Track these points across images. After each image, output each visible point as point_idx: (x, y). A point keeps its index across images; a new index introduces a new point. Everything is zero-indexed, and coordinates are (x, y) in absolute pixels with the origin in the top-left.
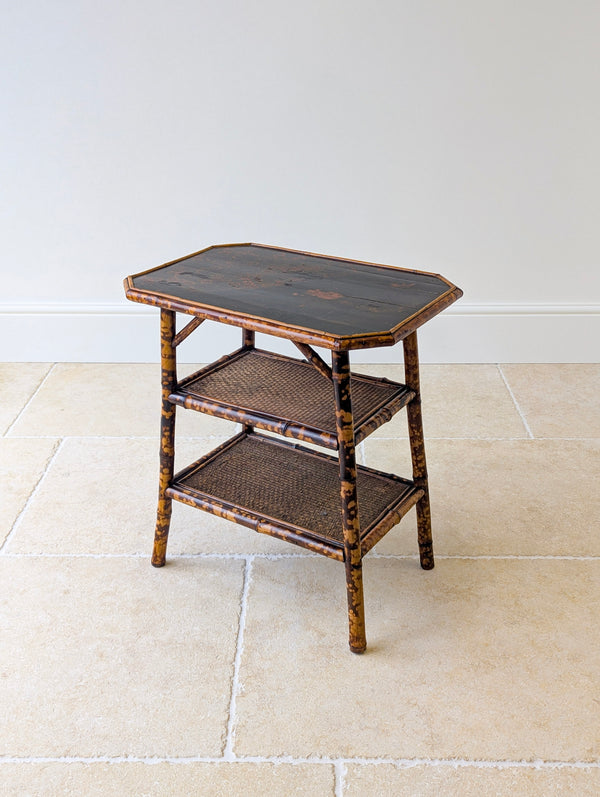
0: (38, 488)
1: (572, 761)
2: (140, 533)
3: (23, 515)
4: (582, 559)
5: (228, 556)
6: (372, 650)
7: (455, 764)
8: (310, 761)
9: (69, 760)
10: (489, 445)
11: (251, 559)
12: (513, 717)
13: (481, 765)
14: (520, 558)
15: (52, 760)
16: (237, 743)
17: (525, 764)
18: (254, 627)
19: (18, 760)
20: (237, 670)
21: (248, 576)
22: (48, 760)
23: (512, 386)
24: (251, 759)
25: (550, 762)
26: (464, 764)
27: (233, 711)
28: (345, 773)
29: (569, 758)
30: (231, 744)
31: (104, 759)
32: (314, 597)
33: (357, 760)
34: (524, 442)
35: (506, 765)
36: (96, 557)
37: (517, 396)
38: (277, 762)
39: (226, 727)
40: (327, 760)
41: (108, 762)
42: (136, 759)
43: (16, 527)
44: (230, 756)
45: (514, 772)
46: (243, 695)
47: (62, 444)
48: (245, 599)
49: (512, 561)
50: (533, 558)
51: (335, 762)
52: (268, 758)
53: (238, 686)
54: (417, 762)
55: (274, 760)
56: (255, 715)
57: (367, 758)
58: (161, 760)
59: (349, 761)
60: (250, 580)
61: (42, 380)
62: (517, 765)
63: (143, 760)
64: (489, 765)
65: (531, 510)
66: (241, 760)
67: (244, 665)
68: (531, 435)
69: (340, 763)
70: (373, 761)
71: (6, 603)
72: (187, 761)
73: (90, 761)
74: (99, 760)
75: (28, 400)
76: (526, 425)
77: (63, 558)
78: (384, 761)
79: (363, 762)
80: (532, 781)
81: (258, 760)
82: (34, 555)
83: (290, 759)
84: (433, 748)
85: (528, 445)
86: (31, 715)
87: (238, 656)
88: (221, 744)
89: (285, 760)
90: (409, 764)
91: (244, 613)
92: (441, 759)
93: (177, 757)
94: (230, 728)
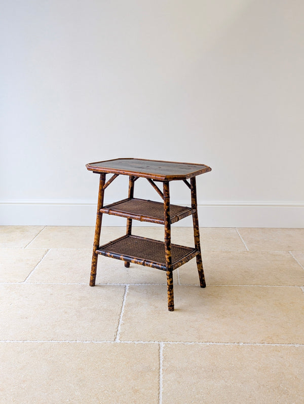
0: (39, 264)
1: (255, 343)
3: (33, 272)
4: (265, 286)
5: (119, 284)
6: (176, 310)
7: (208, 344)
8: (150, 342)
10: (230, 252)
11: (128, 285)
13: (218, 344)
14: (240, 286)
15: (46, 341)
16: (120, 337)
17: (236, 344)
18: (128, 305)
19: (32, 342)
20: (121, 317)
21: (127, 290)
23: (241, 235)
24: (126, 342)
25: (246, 343)
26: (211, 343)
27: (119, 328)
28: (164, 346)
30: (118, 337)
31: (67, 341)
32: (154, 297)
33: (169, 342)
35: (228, 344)
37: (243, 238)
38: (137, 342)
39: (116, 333)
40: (157, 342)
43: (30, 275)
44: (118, 341)
45: (231, 346)
46: (124, 324)
47: (49, 251)
48: (125, 297)
49: (236, 286)
50: (245, 286)
51: (160, 343)
52: (133, 341)
53: (121, 322)
54: (193, 343)
55: (135, 342)
56: (128, 330)
57: (173, 342)
58: (90, 342)
59: (165, 342)
61: (40, 231)
62: (233, 344)
64: (222, 344)
65: (246, 272)
66: (122, 342)
67: (124, 315)
68: (248, 249)
69: (162, 344)
70: (175, 343)
71: (26, 297)
74: (65, 342)
75: (35, 237)
76: (246, 246)
77: (50, 285)
78: (180, 343)
79: (171, 343)
80: (238, 348)
81: (129, 342)
83: (142, 342)
84: (199, 339)
85: (246, 253)
86: (38, 329)
87: (122, 313)
88: (114, 338)
89: (140, 342)
90: (189, 344)
91: (125, 301)
92: (202, 342)
93: (96, 341)
94: (118, 334)
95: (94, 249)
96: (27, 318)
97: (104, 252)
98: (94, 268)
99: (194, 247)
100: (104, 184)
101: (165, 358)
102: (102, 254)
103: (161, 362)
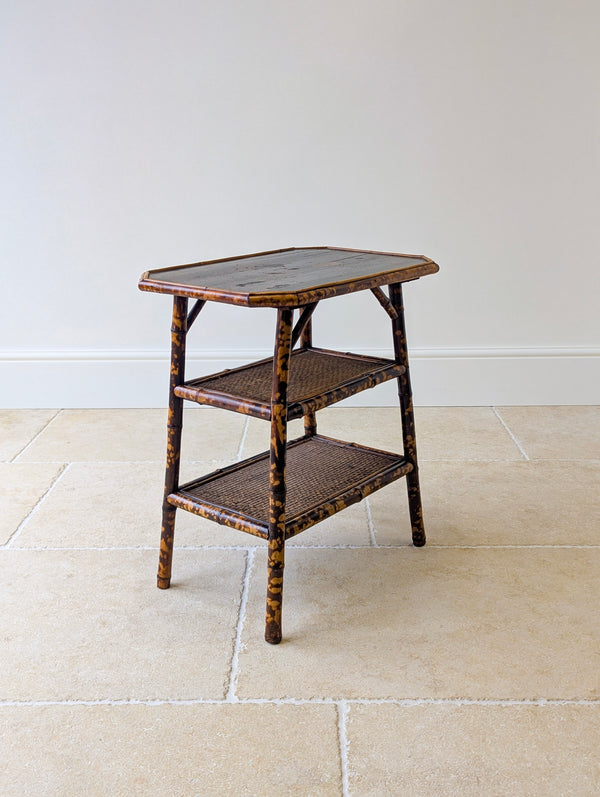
0: (43, 499)
1: (575, 699)
3: (28, 519)
4: (580, 547)
5: (231, 548)
7: (458, 703)
8: (312, 702)
9: (70, 703)
10: (486, 464)
11: (253, 550)
12: (515, 667)
13: (484, 703)
14: (519, 547)
15: (54, 703)
16: (239, 689)
17: (528, 702)
18: (256, 601)
19: (19, 704)
20: (240, 633)
21: (250, 562)
22: (51, 703)
23: (507, 422)
24: (256, 701)
25: (553, 700)
26: (466, 702)
27: (235, 664)
28: (348, 710)
30: (233, 688)
31: (107, 702)
32: (315, 578)
33: (361, 701)
34: (520, 462)
35: (510, 703)
37: (512, 430)
38: (280, 703)
39: (229, 677)
40: (329, 701)
41: (110, 704)
42: (138, 702)
43: (21, 529)
44: (232, 698)
45: (518, 708)
46: (245, 652)
47: (68, 467)
48: (247, 580)
49: (512, 549)
50: (531, 547)
51: (338, 703)
52: (270, 699)
53: (240, 645)
54: (420, 701)
55: (276, 701)
56: (258, 667)
57: (370, 699)
58: (163, 702)
59: (352, 701)
60: (252, 565)
61: (49, 422)
62: (520, 703)
63: (145, 703)
64: (493, 703)
65: (528, 511)
66: (244, 702)
67: (246, 630)
68: (527, 457)
69: (345, 707)
70: (376, 701)
71: (10, 584)
72: (188, 703)
73: (92, 703)
74: (100, 703)
75: (35, 436)
76: (522, 449)
77: (67, 552)
78: (387, 701)
79: (366, 702)
80: (536, 715)
81: (260, 702)
82: (38, 549)
83: (293, 701)
84: (436, 691)
85: (525, 465)
86: (34, 668)
87: (241, 623)
88: (222, 689)
89: (287, 701)
90: (412, 703)
91: (247, 591)
92: (444, 699)
93: (179, 700)
94: (233, 679)
96: (7, 639)
101: (353, 745)
103: (345, 756)
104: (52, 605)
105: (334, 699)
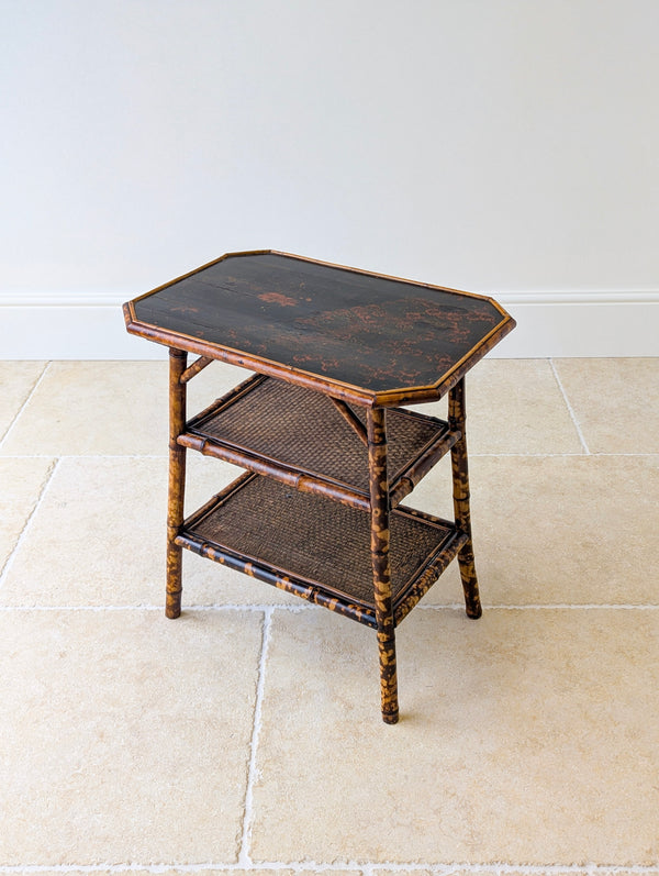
0: (30, 522)
1: (629, 864)
2: (145, 579)
3: (13, 556)
4: (642, 608)
5: (245, 608)
7: (498, 870)
8: (335, 867)
9: (65, 868)
10: (540, 462)
11: (270, 611)
13: (527, 870)
14: (573, 607)
15: (46, 868)
16: (254, 846)
17: (576, 869)
18: (274, 698)
20: (254, 753)
21: (267, 632)
23: (566, 386)
24: (269, 866)
25: (604, 865)
26: (507, 868)
27: (249, 804)
29: (623, 862)
30: (246, 848)
31: (104, 867)
32: (341, 660)
33: (388, 866)
34: (579, 458)
35: (555, 871)
36: (96, 609)
37: (571, 399)
38: (298, 868)
39: (242, 825)
40: (353, 866)
41: (109, 871)
42: (140, 867)
44: (246, 862)
46: (261, 784)
47: (58, 465)
48: (263, 662)
49: (564, 611)
50: (587, 607)
51: (363, 868)
52: (288, 863)
53: (254, 771)
54: (456, 867)
55: (295, 865)
56: (274, 810)
57: (399, 863)
58: (168, 868)
59: (379, 866)
60: (269, 638)
61: (35, 383)
62: (567, 870)
63: (148, 868)
64: (537, 870)
65: (586, 545)
66: (259, 867)
67: (262, 746)
68: (587, 450)
70: (405, 866)
72: (197, 869)
73: (88, 869)
74: (99, 868)
75: (20, 408)
76: (581, 437)
77: (59, 612)
78: (419, 867)
79: (395, 868)
81: (277, 867)
82: (27, 607)
83: (312, 865)
84: (472, 851)
85: (583, 464)
86: (23, 811)
87: (255, 735)
88: (233, 846)
89: (307, 866)
91: (262, 680)
92: (482, 864)
93: (187, 864)
94: (246, 827)
95: (171, 533)
97: (199, 546)
98: (173, 578)
99: (450, 517)
100: (184, 368)
102: (194, 549)
104: (42, 704)
105: (359, 864)
